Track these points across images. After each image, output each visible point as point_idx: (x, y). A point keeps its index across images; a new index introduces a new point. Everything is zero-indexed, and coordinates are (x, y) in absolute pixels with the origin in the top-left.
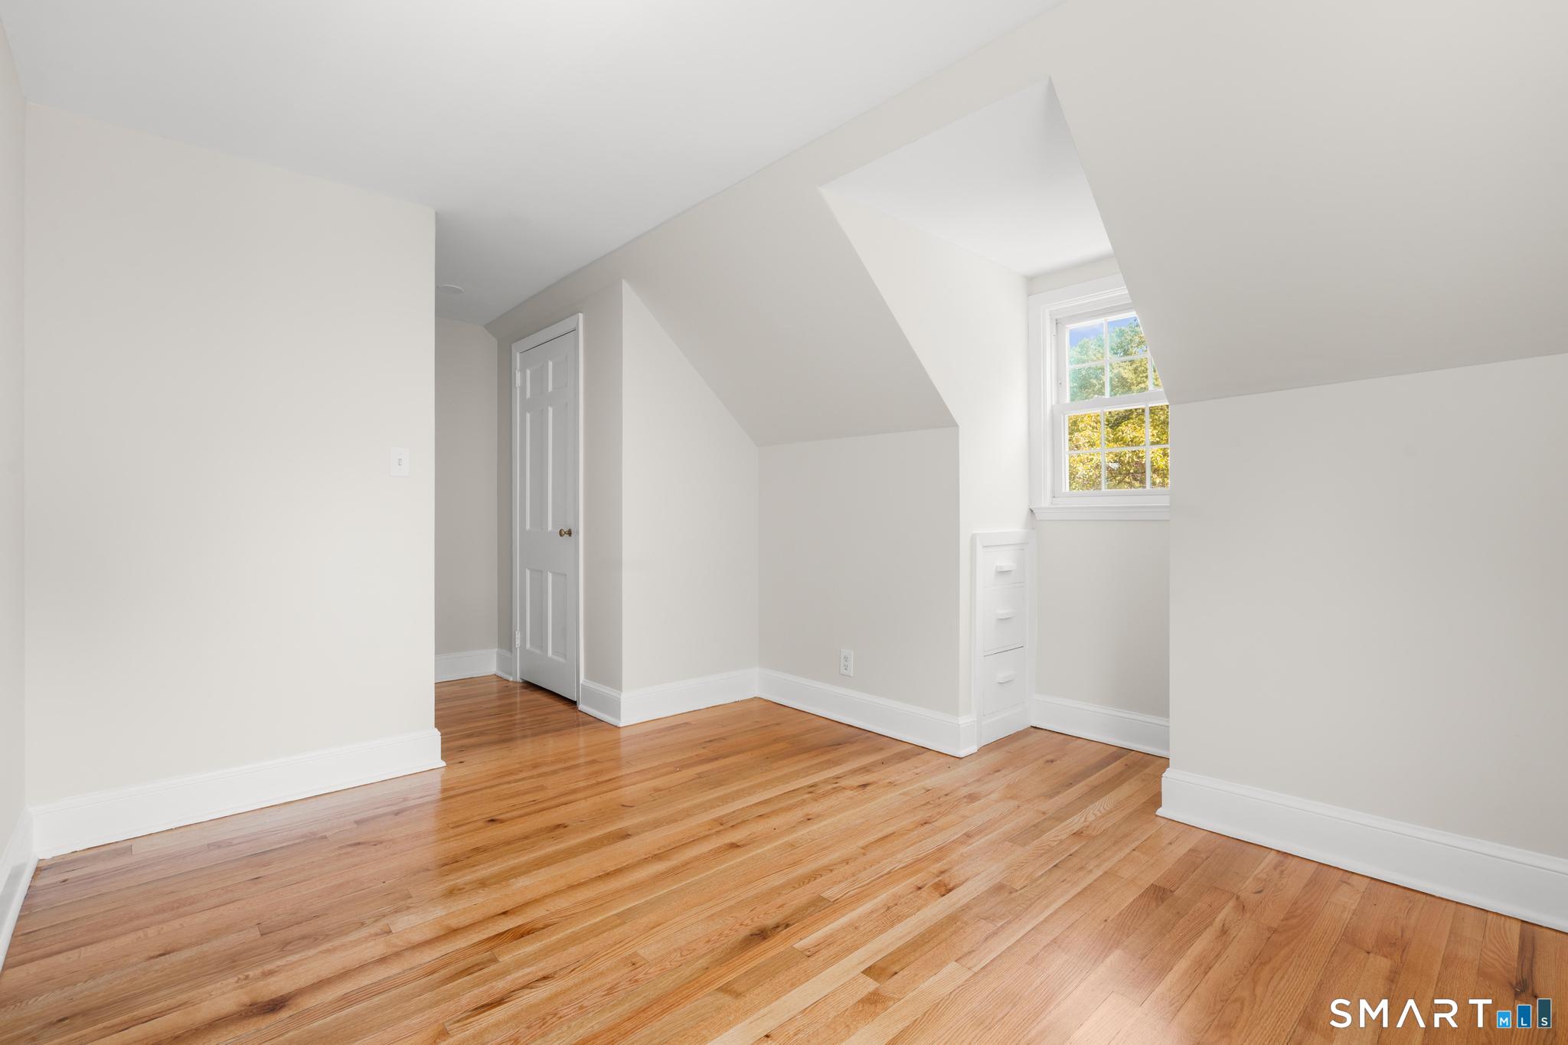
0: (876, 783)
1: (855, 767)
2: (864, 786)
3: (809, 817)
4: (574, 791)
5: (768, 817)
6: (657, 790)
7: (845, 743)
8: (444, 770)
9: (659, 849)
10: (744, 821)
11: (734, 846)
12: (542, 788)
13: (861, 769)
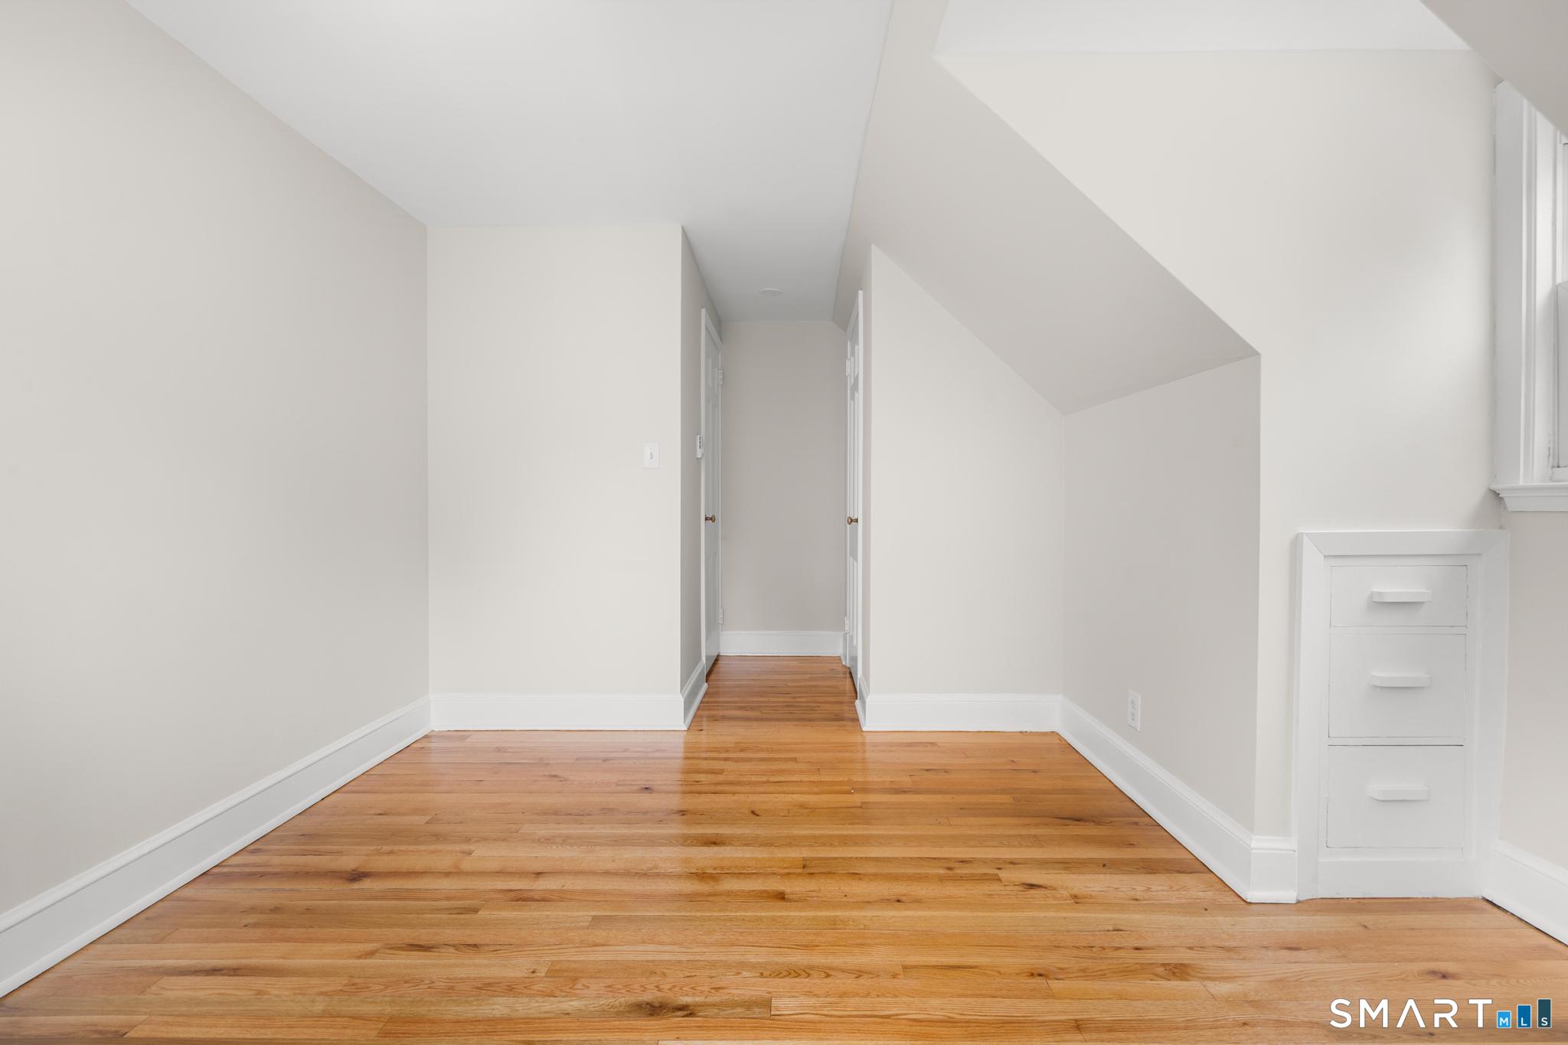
0: (1055, 889)
1: (1059, 856)
2: (1032, 886)
3: (902, 898)
4: (739, 783)
5: (859, 879)
6: (803, 806)
7: (1086, 821)
8: (685, 733)
9: (715, 869)
10: (830, 873)
11: (781, 896)
12: (721, 772)
13: (1060, 863)
